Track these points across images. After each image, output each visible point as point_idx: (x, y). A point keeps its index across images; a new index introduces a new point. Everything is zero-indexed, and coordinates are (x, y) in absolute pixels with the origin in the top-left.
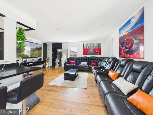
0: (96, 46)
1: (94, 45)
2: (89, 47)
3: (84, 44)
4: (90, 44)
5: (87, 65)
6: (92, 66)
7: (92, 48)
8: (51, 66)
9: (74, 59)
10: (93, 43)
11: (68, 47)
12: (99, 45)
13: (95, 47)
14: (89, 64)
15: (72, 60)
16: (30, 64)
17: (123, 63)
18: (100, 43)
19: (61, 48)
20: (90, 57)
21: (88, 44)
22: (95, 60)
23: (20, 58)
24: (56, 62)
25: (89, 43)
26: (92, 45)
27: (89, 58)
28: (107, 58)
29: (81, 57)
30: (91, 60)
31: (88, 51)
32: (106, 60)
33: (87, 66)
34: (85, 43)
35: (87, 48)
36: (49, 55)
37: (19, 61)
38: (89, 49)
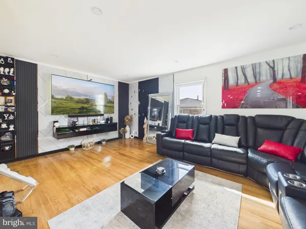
1: (273, 68)
2: (251, 80)
3: (226, 71)
4: (254, 67)
5: (240, 151)
6: (264, 161)
7: (266, 75)
8: (137, 135)
9: (190, 123)
10: (270, 59)
11: (175, 85)
13: (279, 77)
14: (251, 143)
15: (185, 124)
16: (82, 130)
19: (156, 91)
20: (253, 118)
22: (283, 130)
23: (63, 116)
24: (145, 126)
25: (248, 63)
26: (265, 69)
27: (249, 121)
29: (216, 117)
30: (260, 131)
31: (245, 92)
33: (236, 152)
34: (230, 67)
35: (242, 81)
36: (132, 110)
37: (57, 122)
38: (251, 86)
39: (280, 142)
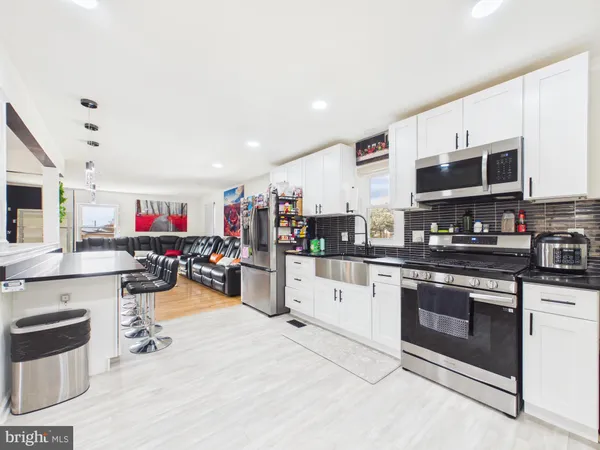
0: (175, 210)
1: (168, 207)
3: (138, 202)
4: (158, 203)
7: (165, 210)
10: (167, 201)
12: (183, 207)
13: (172, 213)
17: (227, 242)
18: (184, 202)
20: (159, 238)
21: (151, 203)
22: (174, 243)
25: (155, 200)
26: (165, 207)
27: (157, 240)
28: (204, 237)
29: (132, 239)
30: (164, 246)
31: (153, 220)
32: (203, 242)
34: (142, 199)
35: (150, 212)
38: (156, 216)
39: (174, 249)
